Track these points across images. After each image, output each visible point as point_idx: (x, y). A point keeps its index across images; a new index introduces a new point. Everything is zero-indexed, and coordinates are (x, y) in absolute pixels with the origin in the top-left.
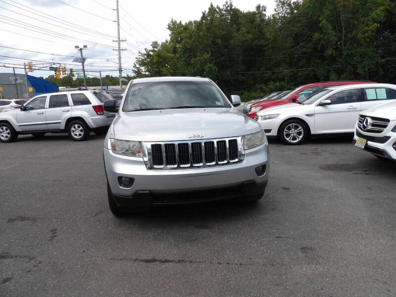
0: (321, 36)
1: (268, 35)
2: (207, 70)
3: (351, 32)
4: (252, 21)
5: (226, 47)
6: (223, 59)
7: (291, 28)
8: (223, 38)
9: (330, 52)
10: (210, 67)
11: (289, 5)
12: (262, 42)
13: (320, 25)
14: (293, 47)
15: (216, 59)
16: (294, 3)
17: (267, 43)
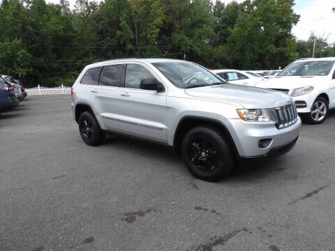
0: (123, 33)
1: (75, 28)
2: (21, 56)
3: (142, 32)
4: (58, 13)
5: (37, 35)
6: (35, 46)
7: (96, 25)
8: (32, 25)
9: (130, 46)
10: (24, 53)
11: (86, 3)
12: (70, 34)
13: (121, 24)
14: (100, 40)
15: (28, 46)
16: (91, 3)
17: (75, 35)
